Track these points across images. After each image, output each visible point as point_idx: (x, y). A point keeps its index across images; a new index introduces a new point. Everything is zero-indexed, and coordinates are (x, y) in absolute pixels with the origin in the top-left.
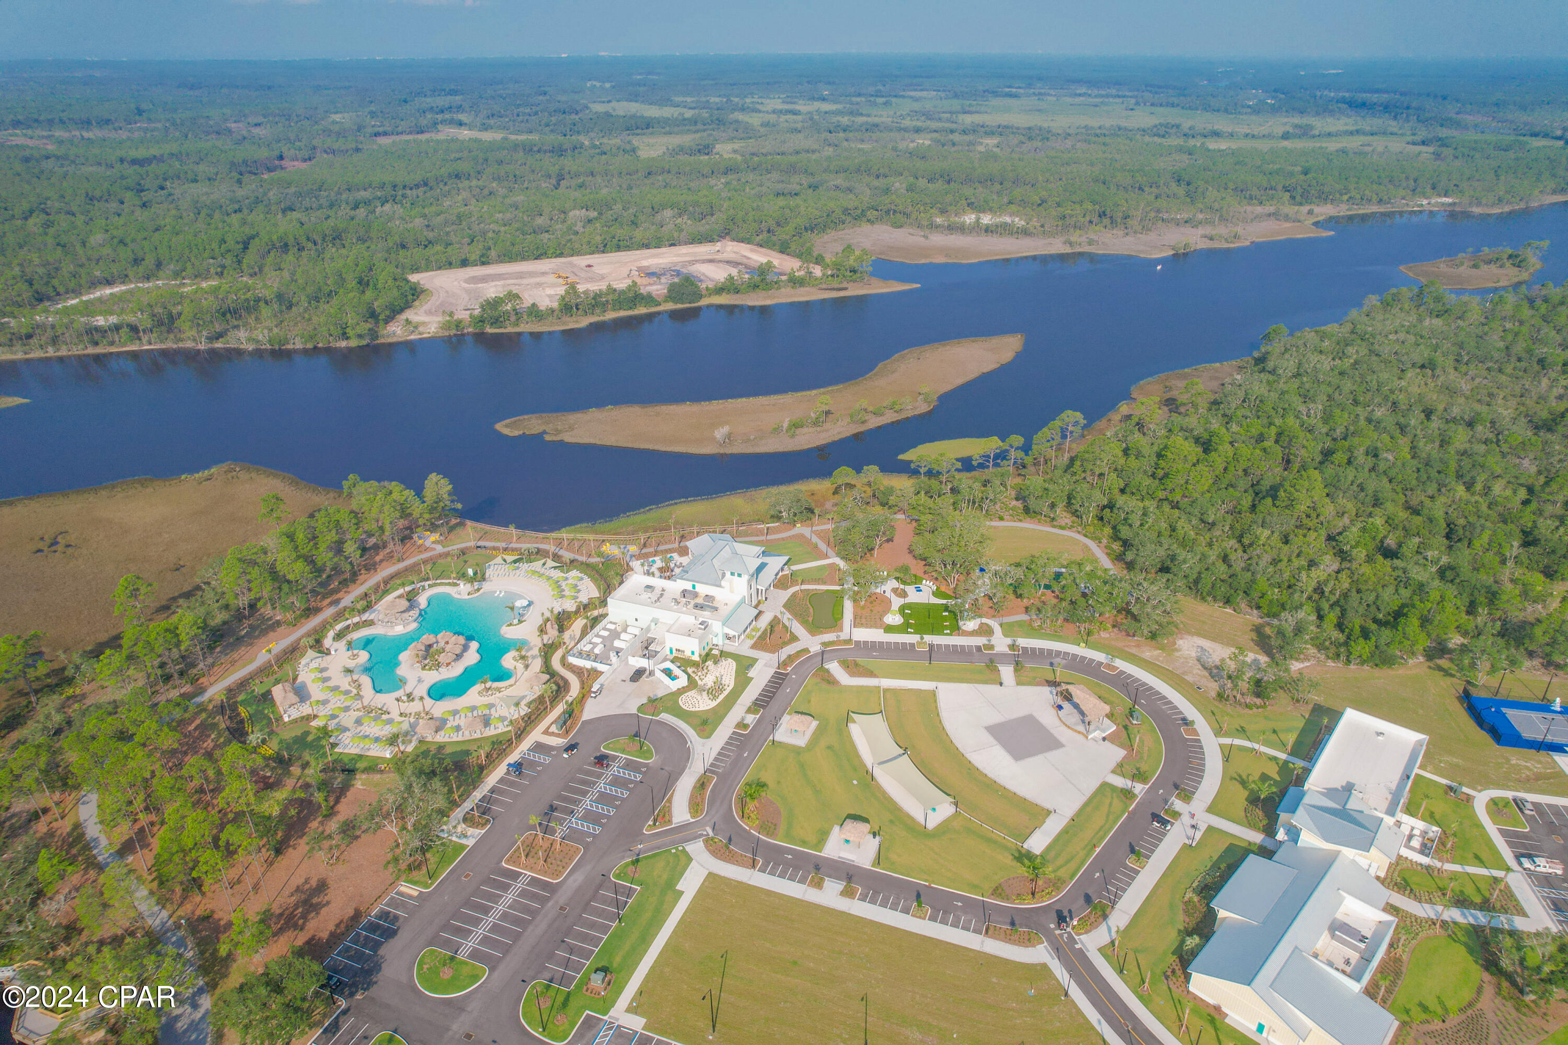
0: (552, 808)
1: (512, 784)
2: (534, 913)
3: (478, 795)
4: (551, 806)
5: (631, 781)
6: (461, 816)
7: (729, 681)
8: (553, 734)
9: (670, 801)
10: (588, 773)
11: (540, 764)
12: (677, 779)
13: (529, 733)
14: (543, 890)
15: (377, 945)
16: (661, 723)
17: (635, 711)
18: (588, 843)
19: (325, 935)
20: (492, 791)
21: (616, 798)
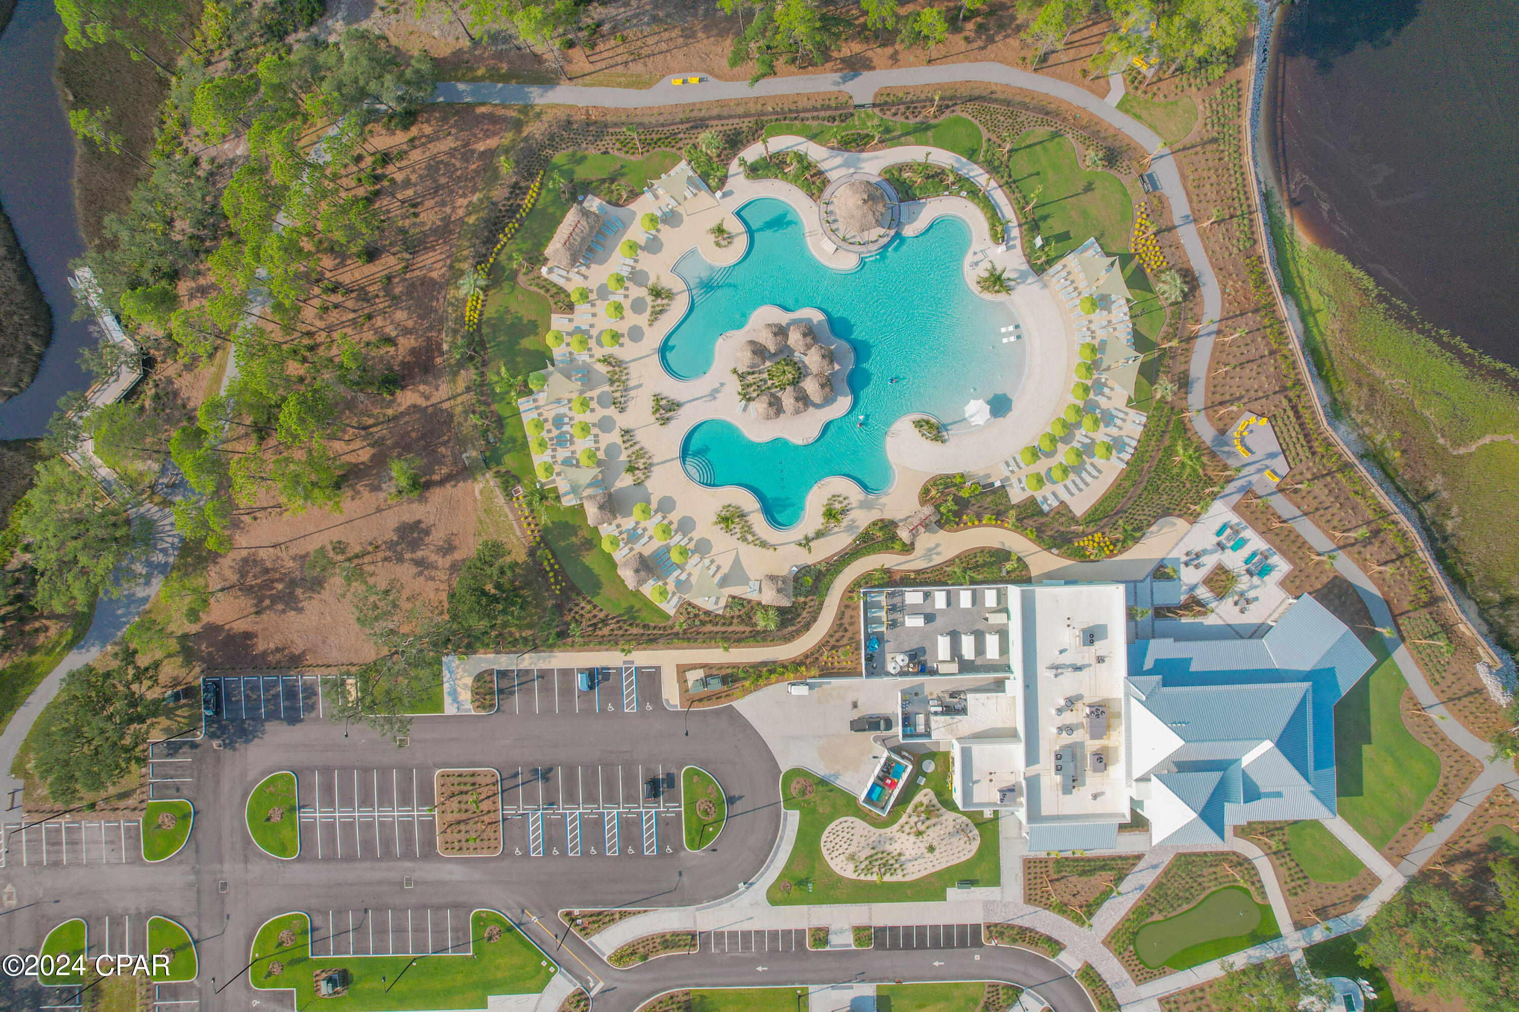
0: (546, 775)
1: (567, 690)
2: (388, 854)
3: (529, 661)
4: (550, 770)
5: (639, 848)
6: (484, 666)
7: (915, 872)
8: (682, 681)
9: (623, 915)
10: (630, 780)
11: (619, 705)
12: (669, 904)
13: (669, 646)
14: (422, 845)
15: (273, 715)
16: (775, 823)
17: (784, 767)
18: (511, 854)
19: (261, 646)
20: (544, 675)
21: (600, 842)
